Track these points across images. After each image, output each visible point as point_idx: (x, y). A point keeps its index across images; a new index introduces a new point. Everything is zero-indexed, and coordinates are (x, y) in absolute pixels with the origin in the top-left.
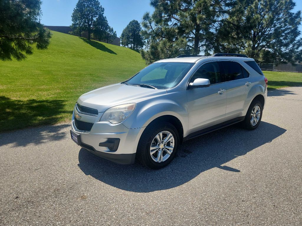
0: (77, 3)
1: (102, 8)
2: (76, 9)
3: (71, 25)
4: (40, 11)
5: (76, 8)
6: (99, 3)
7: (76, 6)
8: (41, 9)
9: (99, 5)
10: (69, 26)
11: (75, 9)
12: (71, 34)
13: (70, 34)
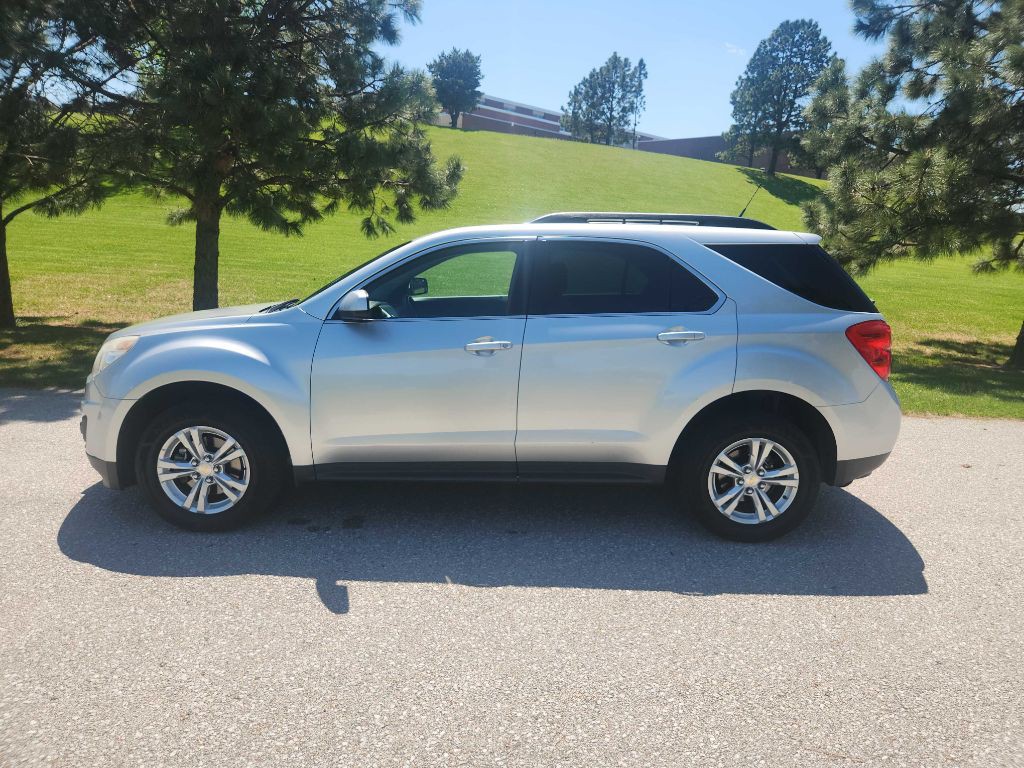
0: (752, 56)
1: (836, 60)
2: (744, 77)
3: (727, 129)
4: (639, 98)
5: (746, 73)
6: (830, 44)
7: (745, 69)
8: (643, 93)
9: (827, 51)
10: (719, 134)
11: (740, 78)
12: (721, 161)
13: (717, 160)
